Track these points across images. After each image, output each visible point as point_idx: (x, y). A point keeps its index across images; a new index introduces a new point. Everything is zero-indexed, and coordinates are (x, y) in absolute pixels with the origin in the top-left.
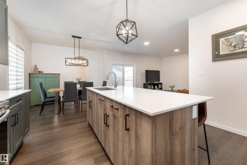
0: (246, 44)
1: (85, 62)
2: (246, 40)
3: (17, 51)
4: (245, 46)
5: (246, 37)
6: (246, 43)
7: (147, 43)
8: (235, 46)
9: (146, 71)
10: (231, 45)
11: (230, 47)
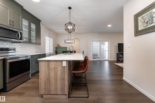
0: (154, 20)
1: (73, 41)
2: (154, 16)
3: (49, 39)
4: (153, 22)
5: (154, 13)
6: (154, 18)
7: (109, 26)
8: (147, 23)
9: (118, 44)
10: (145, 21)
11: (144, 23)
